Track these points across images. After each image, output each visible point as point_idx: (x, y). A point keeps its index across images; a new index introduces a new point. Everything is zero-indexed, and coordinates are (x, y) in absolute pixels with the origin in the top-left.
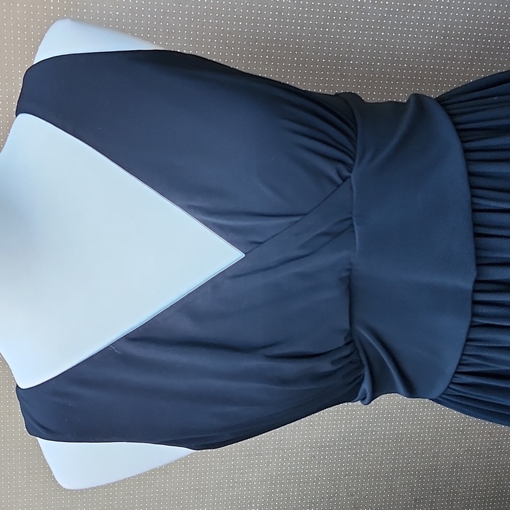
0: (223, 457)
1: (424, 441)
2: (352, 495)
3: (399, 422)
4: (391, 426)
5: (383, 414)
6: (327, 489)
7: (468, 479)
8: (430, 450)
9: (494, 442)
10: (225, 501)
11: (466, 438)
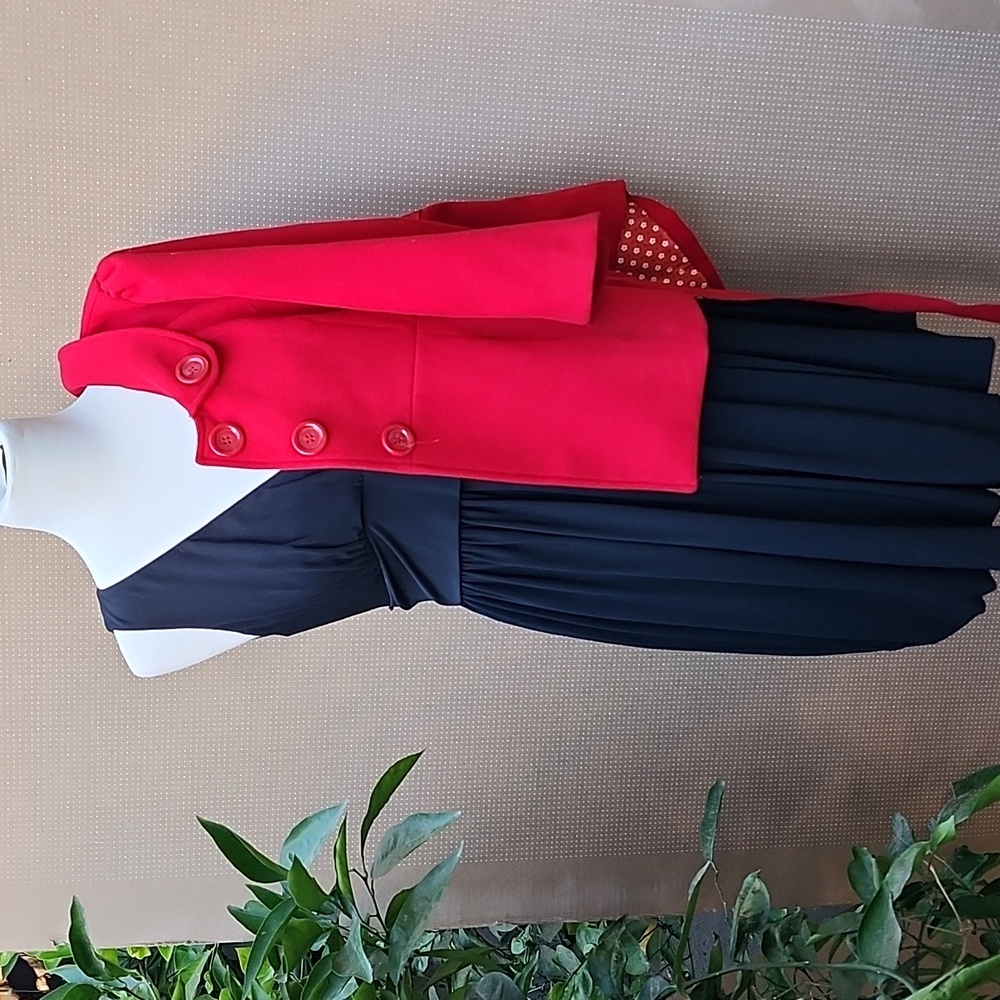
0: (314, 714)
1: (544, 703)
2: (464, 764)
3: (514, 679)
4: (505, 684)
5: (495, 670)
6: (435, 755)
7: (600, 750)
8: (552, 714)
9: (627, 706)
10: (318, 764)
11: (594, 702)
